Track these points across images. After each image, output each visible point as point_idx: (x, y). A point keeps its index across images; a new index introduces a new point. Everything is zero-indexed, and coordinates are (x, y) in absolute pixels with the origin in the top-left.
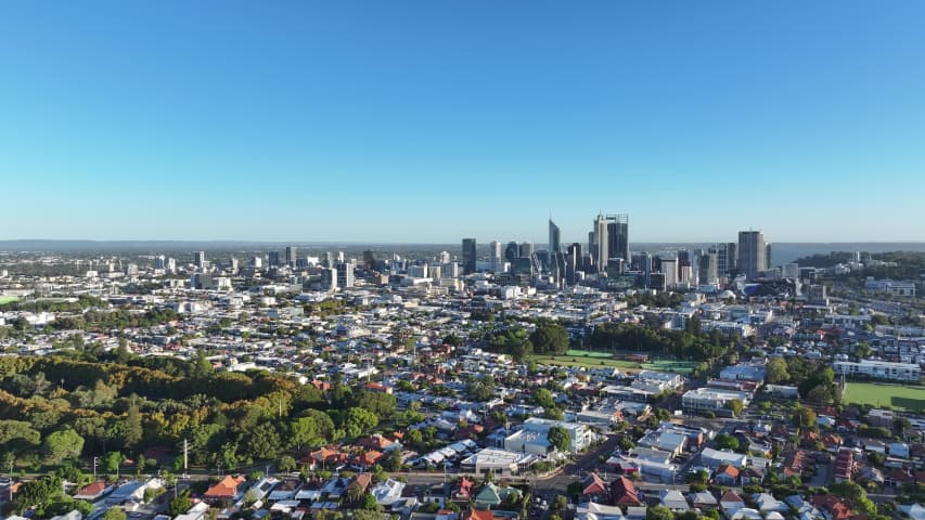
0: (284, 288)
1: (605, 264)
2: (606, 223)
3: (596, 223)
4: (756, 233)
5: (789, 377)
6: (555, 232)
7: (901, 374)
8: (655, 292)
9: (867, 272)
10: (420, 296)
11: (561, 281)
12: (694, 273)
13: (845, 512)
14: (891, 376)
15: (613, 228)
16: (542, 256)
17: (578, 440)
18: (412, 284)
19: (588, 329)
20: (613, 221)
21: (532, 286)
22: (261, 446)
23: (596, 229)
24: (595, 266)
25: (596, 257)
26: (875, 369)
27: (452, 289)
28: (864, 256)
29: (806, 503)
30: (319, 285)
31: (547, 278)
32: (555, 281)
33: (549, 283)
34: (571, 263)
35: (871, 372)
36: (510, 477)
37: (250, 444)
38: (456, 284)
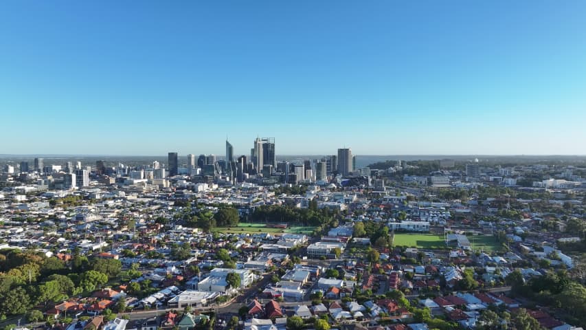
0: (32, 188)
1: (261, 168)
2: (262, 142)
3: (256, 143)
4: (348, 150)
5: (365, 233)
6: (230, 149)
7: (421, 228)
8: (291, 185)
9: (404, 172)
10: (139, 191)
11: (234, 179)
12: (313, 174)
13: (394, 307)
14: (416, 229)
15: (266, 146)
16: (222, 164)
17: (245, 280)
18: (132, 183)
19: (251, 210)
20: (266, 142)
21: (215, 184)
22: (14, 305)
23: (255, 147)
24: (255, 170)
25: (255, 164)
26: (408, 226)
27: (161, 187)
28: (403, 162)
29: (375, 305)
30: (62, 185)
31: (225, 178)
32: (230, 179)
33: (226, 181)
34: (240, 168)
35: (406, 228)
36: (201, 308)
37: (4, 304)
38: (164, 183)
